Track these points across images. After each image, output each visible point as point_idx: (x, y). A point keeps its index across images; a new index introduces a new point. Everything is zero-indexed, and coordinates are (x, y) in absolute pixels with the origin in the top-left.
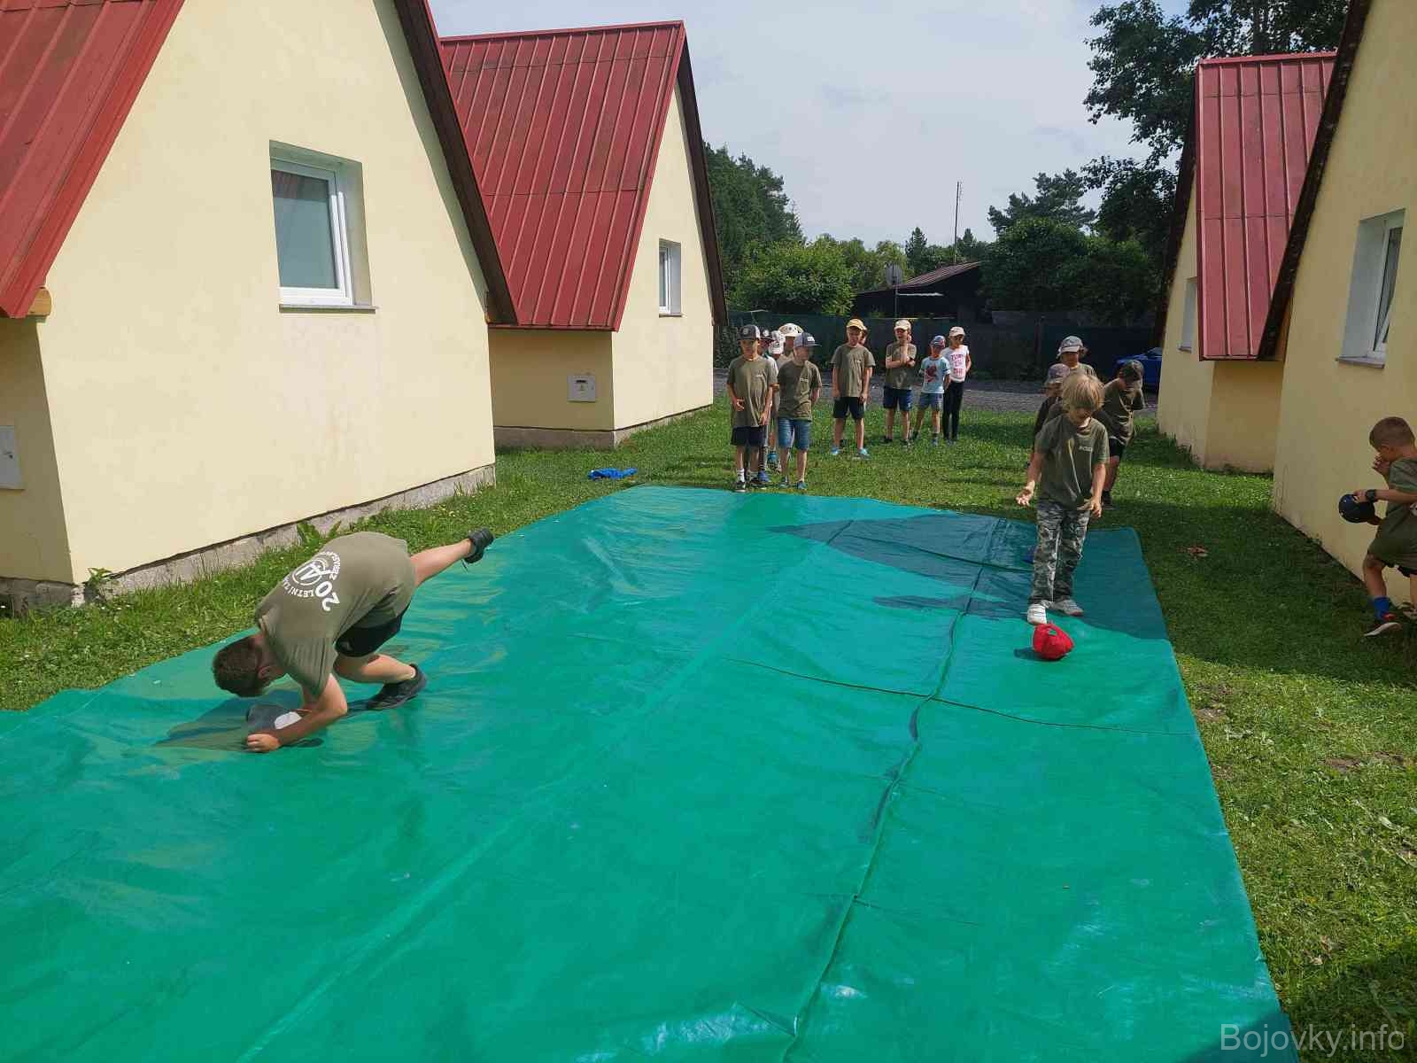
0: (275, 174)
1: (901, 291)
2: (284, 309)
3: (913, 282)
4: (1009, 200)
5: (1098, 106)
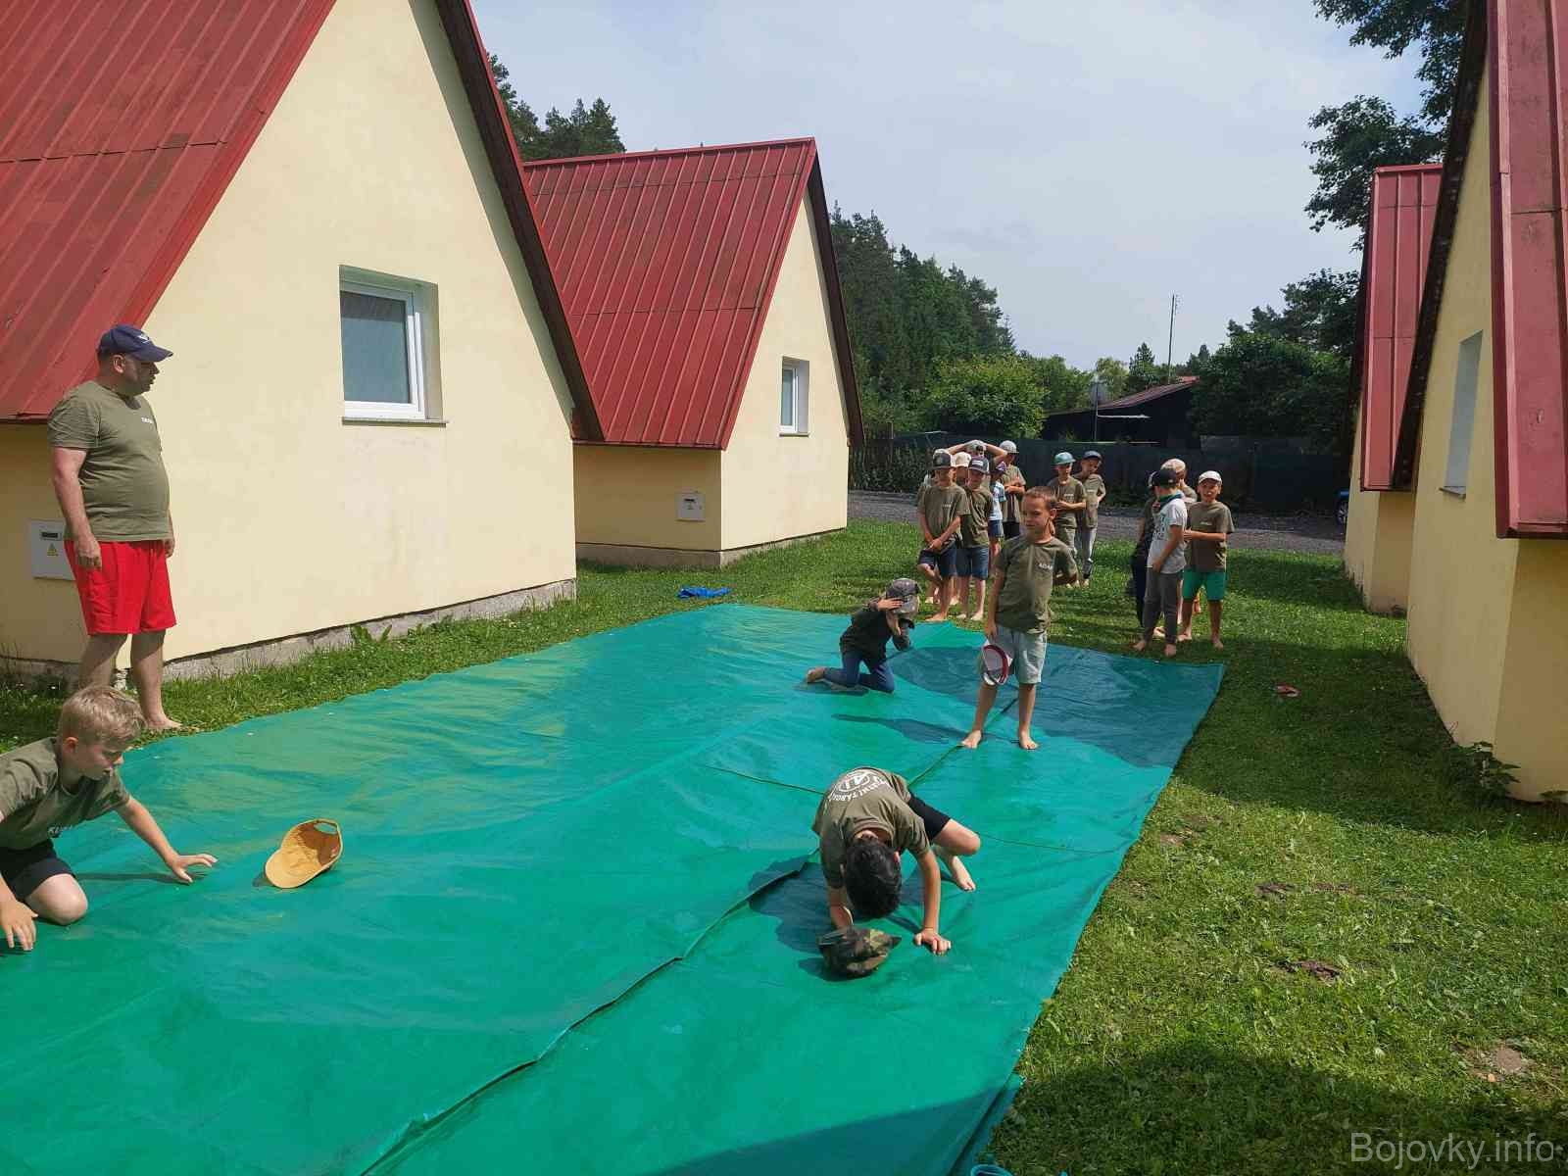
0: (343, 294)
1: (1103, 412)
2: (346, 422)
4: (1252, 313)
5: (1321, 213)
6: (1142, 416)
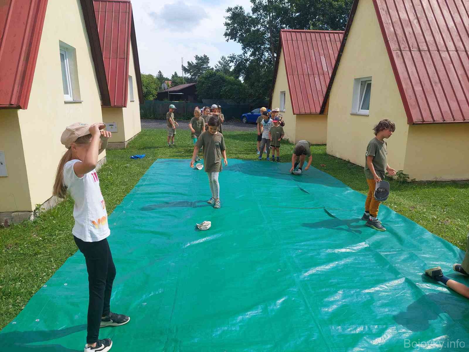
1: (170, 92)
2: (66, 103)
3: (172, 89)
4: (187, 63)
5: (227, 37)
6: (181, 93)
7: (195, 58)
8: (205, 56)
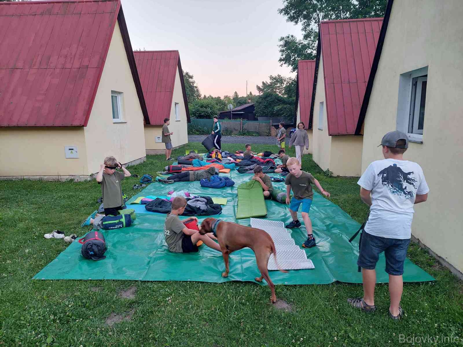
0: (112, 96)
2: (113, 123)
3: (236, 109)
4: (262, 83)
5: (282, 62)
6: (242, 112)
7: (270, 78)
8: (279, 76)
